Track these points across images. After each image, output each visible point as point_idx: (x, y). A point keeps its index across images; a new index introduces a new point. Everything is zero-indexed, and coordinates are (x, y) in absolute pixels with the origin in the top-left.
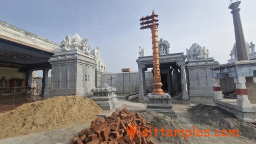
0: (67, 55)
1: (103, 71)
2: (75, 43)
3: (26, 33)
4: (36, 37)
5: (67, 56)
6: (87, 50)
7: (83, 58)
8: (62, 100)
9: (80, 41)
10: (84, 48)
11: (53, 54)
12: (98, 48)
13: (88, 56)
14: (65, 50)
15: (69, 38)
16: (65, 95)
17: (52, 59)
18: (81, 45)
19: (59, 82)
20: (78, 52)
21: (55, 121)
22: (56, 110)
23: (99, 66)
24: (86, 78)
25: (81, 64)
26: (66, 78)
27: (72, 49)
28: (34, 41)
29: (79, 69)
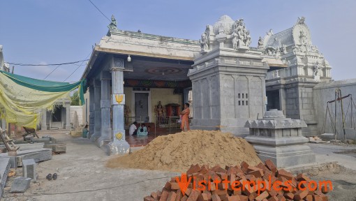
0: (208, 61)
1: (317, 79)
2: (218, 36)
3: (162, 39)
4: (173, 41)
5: (207, 63)
6: (241, 43)
7: (233, 62)
8: (194, 136)
9: (229, 28)
10: (235, 41)
11: (192, 63)
12: (302, 22)
13: (244, 55)
14: (204, 54)
15: (211, 28)
16: (203, 129)
17: (191, 71)
18: (229, 37)
19: (200, 107)
20: (221, 53)
21: (181, 162)
22: (185, 149)
23: (305, 68)
24: (241, 99)
25: (229, 74)
26: (207, 101)
27: (216, 48)
28: (169, 49)
29: (225, 83)
